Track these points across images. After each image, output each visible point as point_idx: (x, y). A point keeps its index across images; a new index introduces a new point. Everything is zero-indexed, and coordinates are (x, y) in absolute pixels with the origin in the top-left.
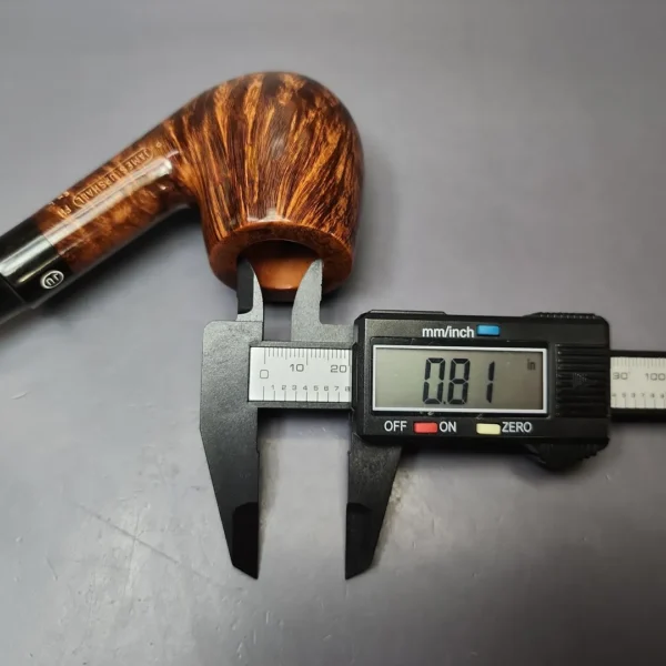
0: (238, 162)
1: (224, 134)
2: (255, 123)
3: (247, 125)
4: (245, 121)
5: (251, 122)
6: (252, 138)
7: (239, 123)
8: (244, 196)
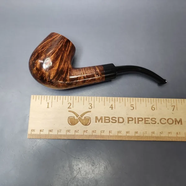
0: (61, 50)
1: (59, 58)
2: (52, 54)
3: (54, 55)
4: (54, 56)
5: (53, 55)
6: (55, 51)
7: (55, 57)
8: (64, 42)
